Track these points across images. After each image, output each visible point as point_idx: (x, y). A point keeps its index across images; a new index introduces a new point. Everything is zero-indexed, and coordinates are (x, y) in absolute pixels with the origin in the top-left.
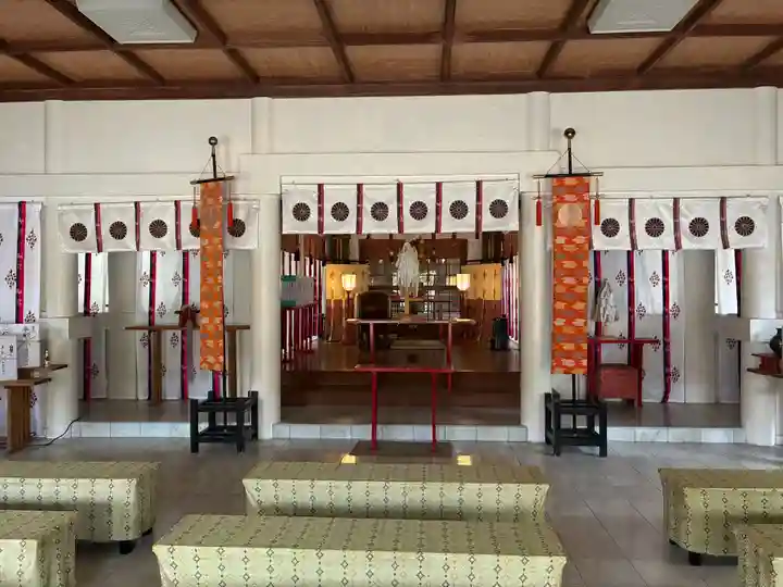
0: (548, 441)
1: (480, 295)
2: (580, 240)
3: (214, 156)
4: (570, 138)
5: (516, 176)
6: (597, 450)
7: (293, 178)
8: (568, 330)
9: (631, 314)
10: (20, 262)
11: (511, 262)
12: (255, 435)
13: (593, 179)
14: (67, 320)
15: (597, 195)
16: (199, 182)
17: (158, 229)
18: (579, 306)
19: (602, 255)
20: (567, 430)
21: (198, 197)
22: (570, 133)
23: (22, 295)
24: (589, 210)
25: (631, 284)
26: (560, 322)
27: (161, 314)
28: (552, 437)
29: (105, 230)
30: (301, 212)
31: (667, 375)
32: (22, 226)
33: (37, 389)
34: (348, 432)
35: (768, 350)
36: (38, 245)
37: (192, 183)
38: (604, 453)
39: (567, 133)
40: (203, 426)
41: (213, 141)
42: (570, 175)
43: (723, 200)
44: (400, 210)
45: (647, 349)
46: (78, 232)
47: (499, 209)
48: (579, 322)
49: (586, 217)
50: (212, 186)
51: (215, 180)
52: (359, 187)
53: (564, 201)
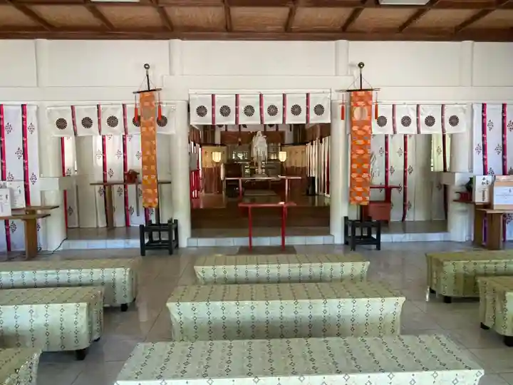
0: (346, 243)
1: (293, 165)
2: (366, 128)
3: (148, 76)
4: (361, 67)
5: (329, 91)
6: (374, 247)
7: (196, 91)
8: (359, 180)
9: (386, 172)
10: (24, 142)
11: (312, 144)
12: (177, 246)
13: (374, 92)
14: (58, 179)
15: (377, 102)
16: (139, 92)
17: (112, 121)
18: (366, 166)
20: (358, 237)
21: (138, 102)
22: (361, 65)
23: (27, 163)
24: (371, 110)
25: (387, 155)
26: (354, 175)
27: (111, 176)
28: (349, 240)
29: (79, 122)
30: (201, 111)
31: (404, 206)
32: (24, 120)
33: (40, 221)
34: (232, 242)
35: (464, 190)
36: (35, 132)
37: (134, 93)
38: (378, 248)
39: (359, 65)
40: (146, 241)
41: (147, 67)
42: (361, 90)
43: (443, 106)
44: (261, 110)
45: (394, 192)
46: (61, 124)
47: (319, 109)
48: (365, 175)
49: (370, 115)
50: (147, 94)
51: (149, 91)
52: (237, 96)
53: (357, 106)
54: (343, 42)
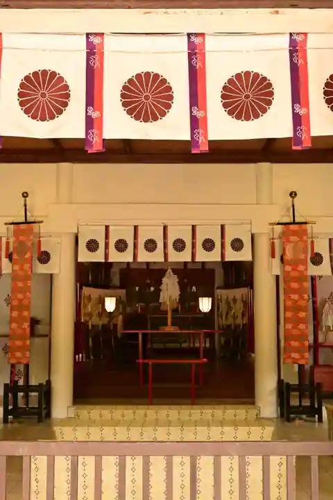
2: (301, 268)
3: (25, 205)
4: (293, 198)
5: (249, 222)
8: (295, 332)
13: (308, 226)
15: (313, 237)
16: (12, 224)
18: (302, 314)
19: (317, 279)
20: (295, 407)
21: (11, 234)
22: (293, 194)
24: (306, 246)
28: (285, 412)
30: (92, 245)
37: (6, 224)
38: (320, 420)
39: (291, 194)
41: (25, 194)
42: (294, 223)
47: (237, 245)
48: (302, 326)
49: (305, 252)
50: (23, 226)
51: (26, 222)
52: (136, 228)
53: (289, 242)
54: (265, 166)
